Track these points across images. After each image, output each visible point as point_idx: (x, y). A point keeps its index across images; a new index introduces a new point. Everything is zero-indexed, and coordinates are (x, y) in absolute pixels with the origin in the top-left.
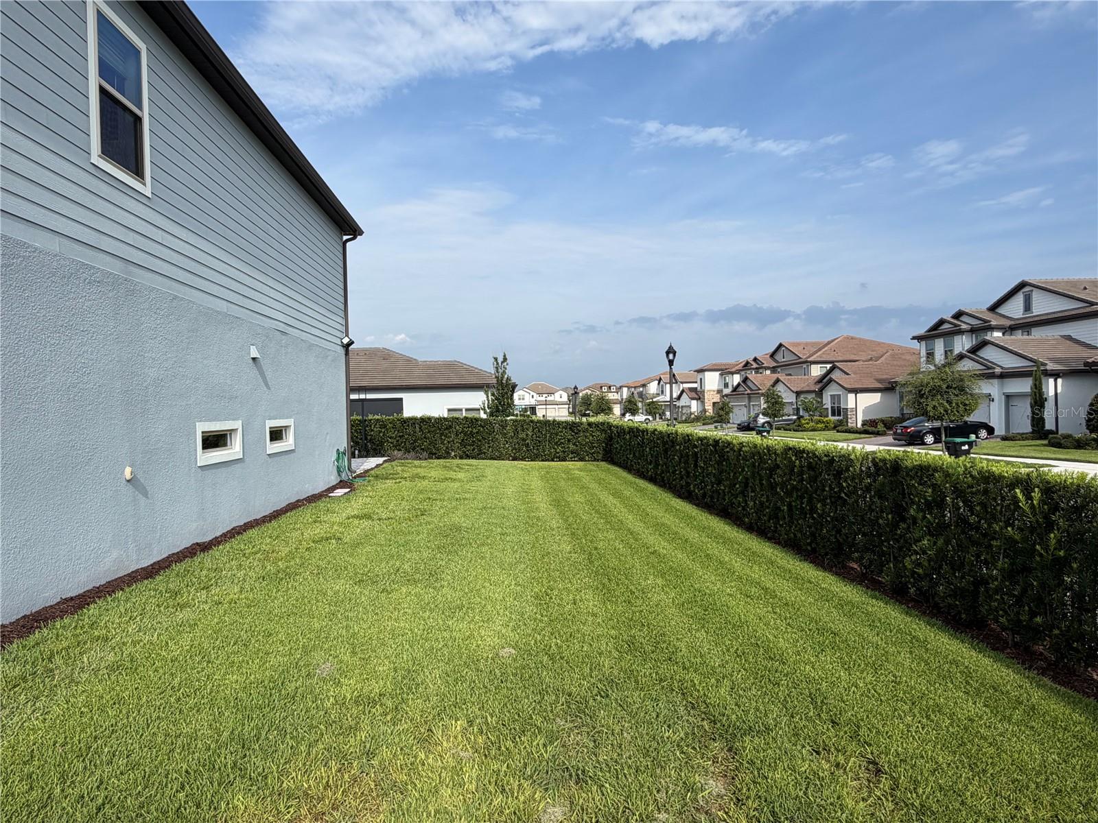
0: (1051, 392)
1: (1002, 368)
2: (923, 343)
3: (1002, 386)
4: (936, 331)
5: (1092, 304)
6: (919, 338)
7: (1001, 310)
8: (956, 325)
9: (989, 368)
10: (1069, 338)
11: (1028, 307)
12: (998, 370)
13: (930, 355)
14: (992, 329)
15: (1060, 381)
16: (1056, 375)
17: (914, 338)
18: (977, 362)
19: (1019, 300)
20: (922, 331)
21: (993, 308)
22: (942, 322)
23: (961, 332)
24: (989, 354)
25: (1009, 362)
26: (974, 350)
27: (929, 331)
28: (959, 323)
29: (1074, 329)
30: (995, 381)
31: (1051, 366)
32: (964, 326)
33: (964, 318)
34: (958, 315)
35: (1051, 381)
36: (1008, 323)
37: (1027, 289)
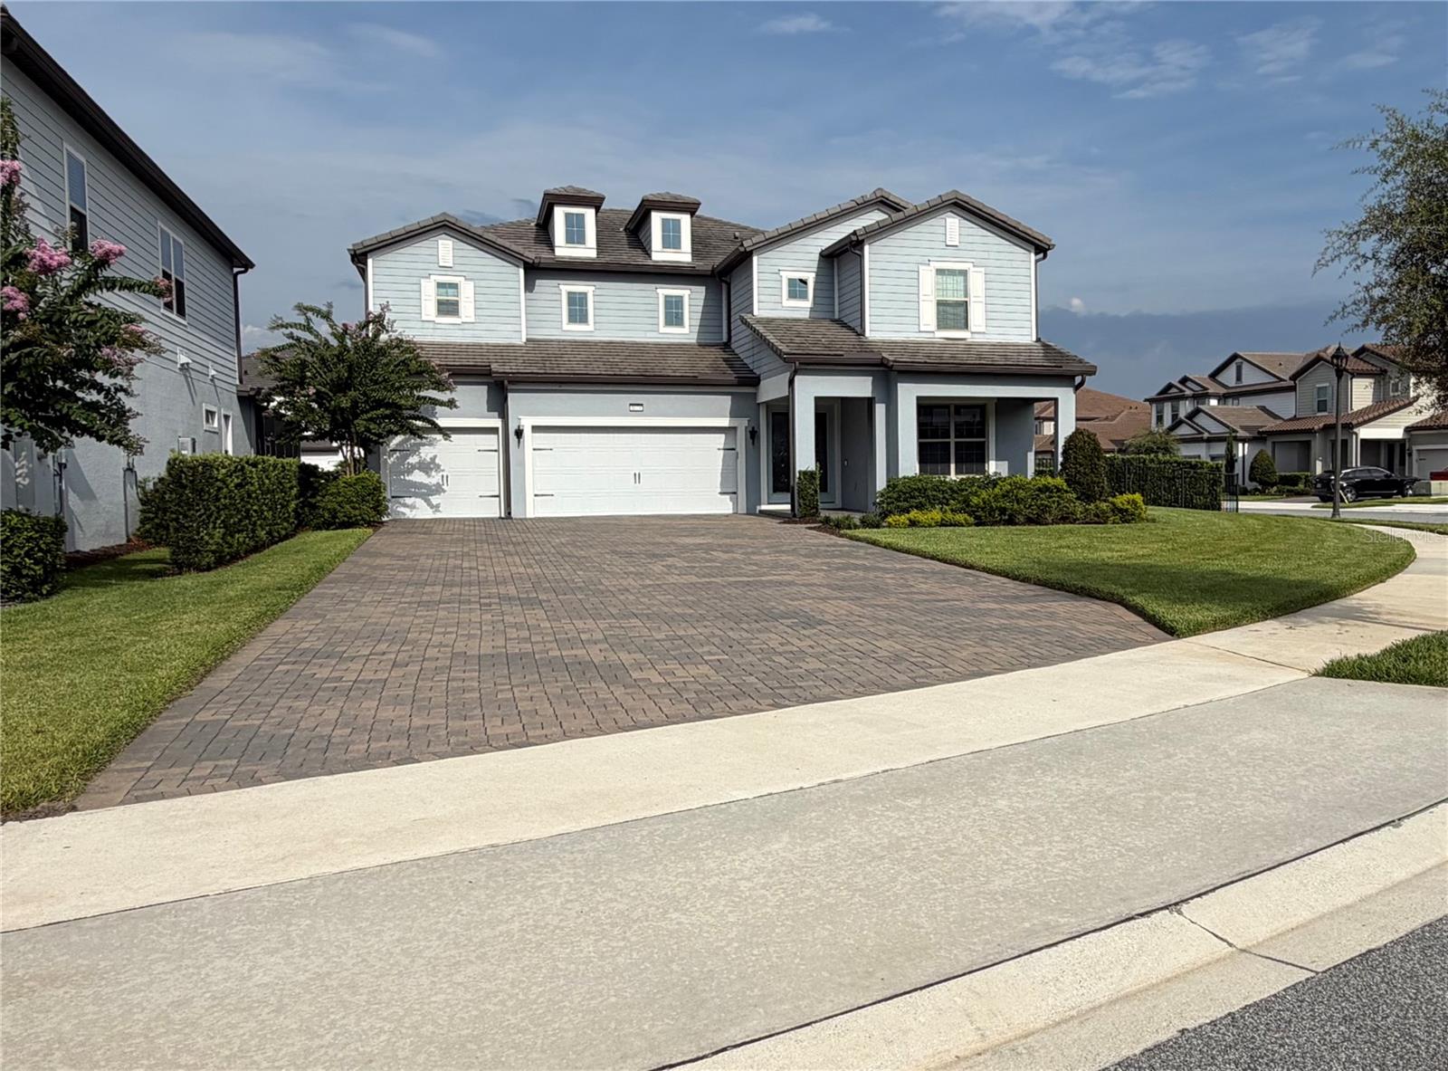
0: (1240, 454)
1: (1209, 432)
2: (1154, 406)
3: (1209, 448)
4: (1167, 395)
5: (1281, 380)
6: (1151, 401)
7: (1219, 378)
8: (1181, 391)
9: (1200, 433)
10: (1263, 409)
11: (1239, 378)
12: (1206, 435)
13: (1160, 419)
14: (1209, 396)
15: (1246, 445)
16: (1244, 440)
17: (1146, 400)
18: (1192, 427)
19: (1232, 369)
20: (1153, 394)
21: (1213, 376)
22: (1170, 386)
23: (1184, 398)
24: (1201, 420)
25: (1216, 429)
26: (1191, 416)
27: (1159, 394)
28: (1184, 388)
29: (1268, 401)
30: (1204, 444)
31: (1241, 433)
32: (1188, 392)
33: (1189, 384)
34: (1184, 381)
35: (1240, 445)
36: (1222, 391)
37: (1239, 360)
